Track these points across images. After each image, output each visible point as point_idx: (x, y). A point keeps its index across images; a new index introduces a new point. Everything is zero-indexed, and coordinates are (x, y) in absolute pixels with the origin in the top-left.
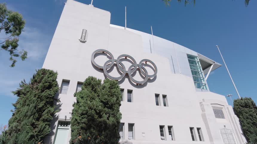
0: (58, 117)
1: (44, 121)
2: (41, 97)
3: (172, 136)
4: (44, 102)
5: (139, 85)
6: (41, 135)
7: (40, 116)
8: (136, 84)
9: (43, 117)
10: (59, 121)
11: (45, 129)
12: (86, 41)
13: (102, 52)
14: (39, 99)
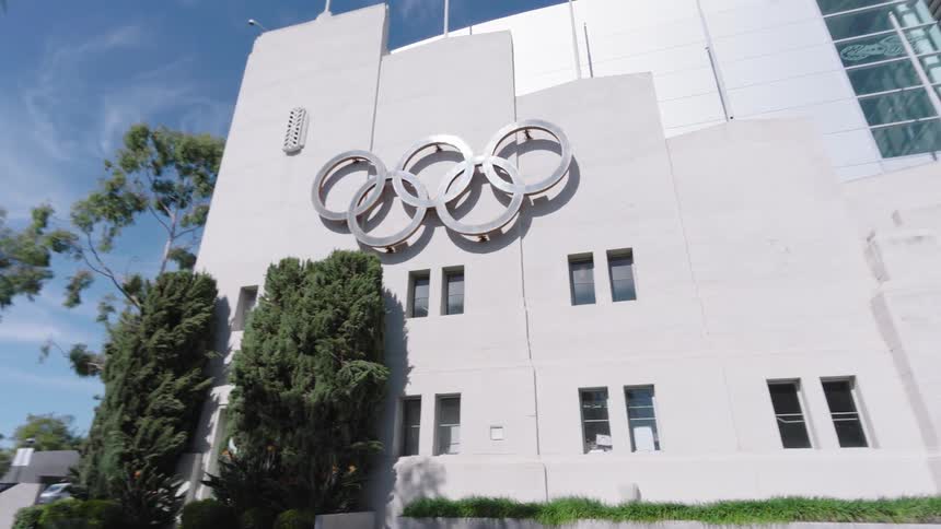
0: (218, 399)
1: (156, 414)
2: (144, 350)
3: (655, 431)
4: (151, 364)
5: (492, 240)
6: (152, 453)
7: (144, 403)
8: (476, 239)
9: (151, 405)
10: (222, 410)
11: (161, 438)
12: (302, 147)
13: (351, 161)
14: (139, 359)
